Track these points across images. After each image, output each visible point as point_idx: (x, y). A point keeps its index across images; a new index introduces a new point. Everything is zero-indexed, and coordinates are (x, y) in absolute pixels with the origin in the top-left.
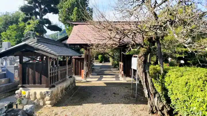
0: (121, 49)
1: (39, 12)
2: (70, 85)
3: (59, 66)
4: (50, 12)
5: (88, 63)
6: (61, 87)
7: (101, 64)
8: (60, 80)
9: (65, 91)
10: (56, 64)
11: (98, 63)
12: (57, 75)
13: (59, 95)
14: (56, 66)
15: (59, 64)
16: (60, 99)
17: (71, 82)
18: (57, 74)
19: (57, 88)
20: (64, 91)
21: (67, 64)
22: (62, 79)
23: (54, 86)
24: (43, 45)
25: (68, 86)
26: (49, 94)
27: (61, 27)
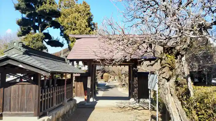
0: (131, 66)
1: (38, 25)
2: (69, 111)
3: (57, 86)
4: (51, 27)
6: (56, 114)
8: (55, 105)
9: (62, 119)
10: (53, 83)
12: (52, 98)
14: (52, 86)
15: (56, 84)
17: (71, 106)
18: (51, 96)
20: (61, 119)
21: (66, 83)
22: (58, 103)
25: (67, 112)
27: (63, 42)
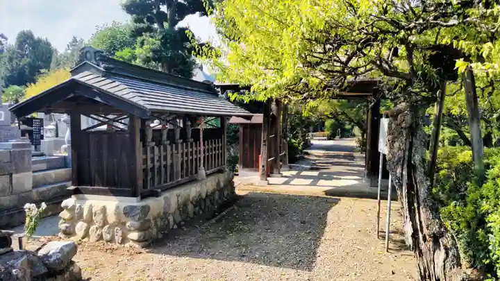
2: (213, 193)
4: (193, 12)
5: (276, 137)
6: (178, 196)
7: (331, 143)
8: (180, 179)
9: (195, 206)
11: (325, 140)
12: (172, 165)
13: (171, 218)
15: (180, 138)
16: (175, 227)
18: (169, 161)
19: (166, 199)
20: (190, 207)
21: (201, 136)
22: (187, 175)
23: (154, 194)
24: (117, 83)
25: (207, 196)
26: (136, 215)
